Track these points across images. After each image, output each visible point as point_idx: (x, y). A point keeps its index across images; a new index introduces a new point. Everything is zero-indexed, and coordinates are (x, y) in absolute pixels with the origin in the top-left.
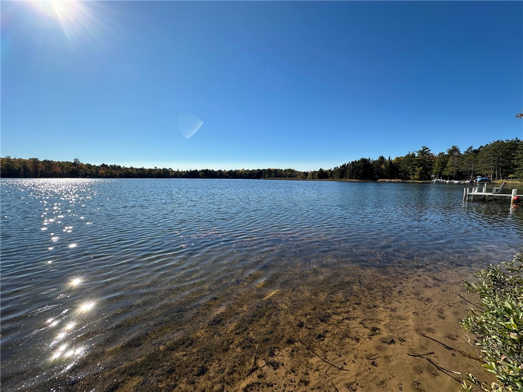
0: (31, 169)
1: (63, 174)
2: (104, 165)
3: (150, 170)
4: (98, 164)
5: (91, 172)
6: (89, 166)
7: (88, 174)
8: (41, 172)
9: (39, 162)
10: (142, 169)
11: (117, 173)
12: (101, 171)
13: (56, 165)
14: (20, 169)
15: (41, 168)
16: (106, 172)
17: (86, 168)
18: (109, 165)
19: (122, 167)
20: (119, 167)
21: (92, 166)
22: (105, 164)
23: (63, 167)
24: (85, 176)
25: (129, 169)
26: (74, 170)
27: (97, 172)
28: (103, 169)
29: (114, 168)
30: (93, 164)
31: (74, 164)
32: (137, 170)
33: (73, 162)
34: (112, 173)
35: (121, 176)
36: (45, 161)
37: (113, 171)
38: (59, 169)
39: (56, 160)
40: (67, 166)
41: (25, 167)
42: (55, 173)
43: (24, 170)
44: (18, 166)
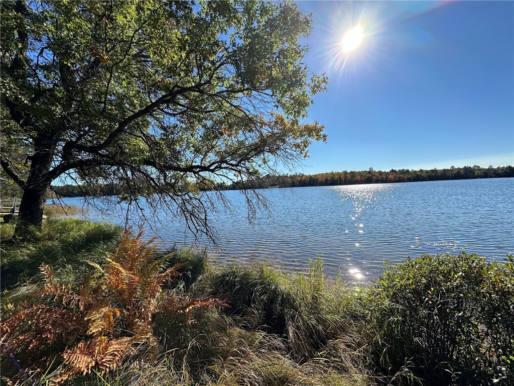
0: (343, 178)
1: (362, 181)
2: (393, 171)
3: (445, 170)
4: (388, 170)
5: (382, 178)
6: (380, 173)
7: (379, 180)
8: (349, 181)
9: (347, 173)
10: (434, 171)
11: (405, 177)
12: (391, 177)
13: (358, 174)
14: (338, 179)
15: (349, 177)
16: (394, 177)
17: (378, 175)
18: (397, 170)
19: (410, 170)
20: (408, 171)
21: (383, 173)
22: (394, 169)
23: (362, 175)
24: (377, 182)
25: (418, 171)
26: (369, 178)
27: (387, 178)
28: (392, 175)
30: (383, 171)
31: (369, 172)
32: (427, 172)
33: (368, 170)
34: (400, 178)
35: (409, 180)
36: (351, 172)
37: (401, 175)
38: (358, 178)
39: (357, 171)
40: (364, 174)
41: (340, 178)
42: (357, 180)
43: (340, 180)
44: (337, 177)
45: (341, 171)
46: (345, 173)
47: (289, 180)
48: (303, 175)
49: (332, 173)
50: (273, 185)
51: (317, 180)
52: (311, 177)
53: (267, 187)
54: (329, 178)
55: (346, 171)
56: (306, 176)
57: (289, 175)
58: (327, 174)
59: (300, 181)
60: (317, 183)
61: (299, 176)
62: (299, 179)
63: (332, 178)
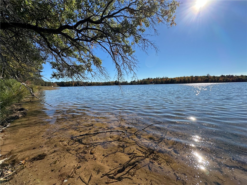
0: (190, 80)
1: (202, 81)
2: (222, 76)
4: (219, 76)
5: (215, 80)
6: (214, 77)
7: (213, 81)
8: (194, 81)
9: (193, 77)
11: (231, 80)
12: (221, 79)
13: (199, 78)
14: (187, 80)
15: (194, 79)
16: (223, 80)
17: (212, 78)
18: (225, 75)
19: (234, 76)
20: (232, 76)
21: (216, 77)
22: (223, 75)
23: (202, 78)
25: (240, 76)
26: (207, 79)
27: (218, 80)
28: (222, 78)
29: (228, 77)
31: (207, 77)
33: (206, 76)
34: (227, 80)
35: (233, 81)
36: (196, 77)
37: (228, 78)
38: (200, 79)
39: (199, 76)
40: (204, 78)
41: (189, 79)
42: (199, 81)
43: (188, 81)
44: (187, 79)
45: (189, 76)
46: (192, 77)
47: (160, 81)
48: (167, 78)
49: (184, 77)
50: (151, 83)
51: (175, 80)
52: (172, 79)
53: (148, 84)
54: (182, 80)
55: (192, 76)
56: (169, 78)
57: (160, 78)
58: (181, 77)
59: (166, 81)
60: (175, 82)
61: (165, 79)
62: (165, 80)
63: (184, 80)
